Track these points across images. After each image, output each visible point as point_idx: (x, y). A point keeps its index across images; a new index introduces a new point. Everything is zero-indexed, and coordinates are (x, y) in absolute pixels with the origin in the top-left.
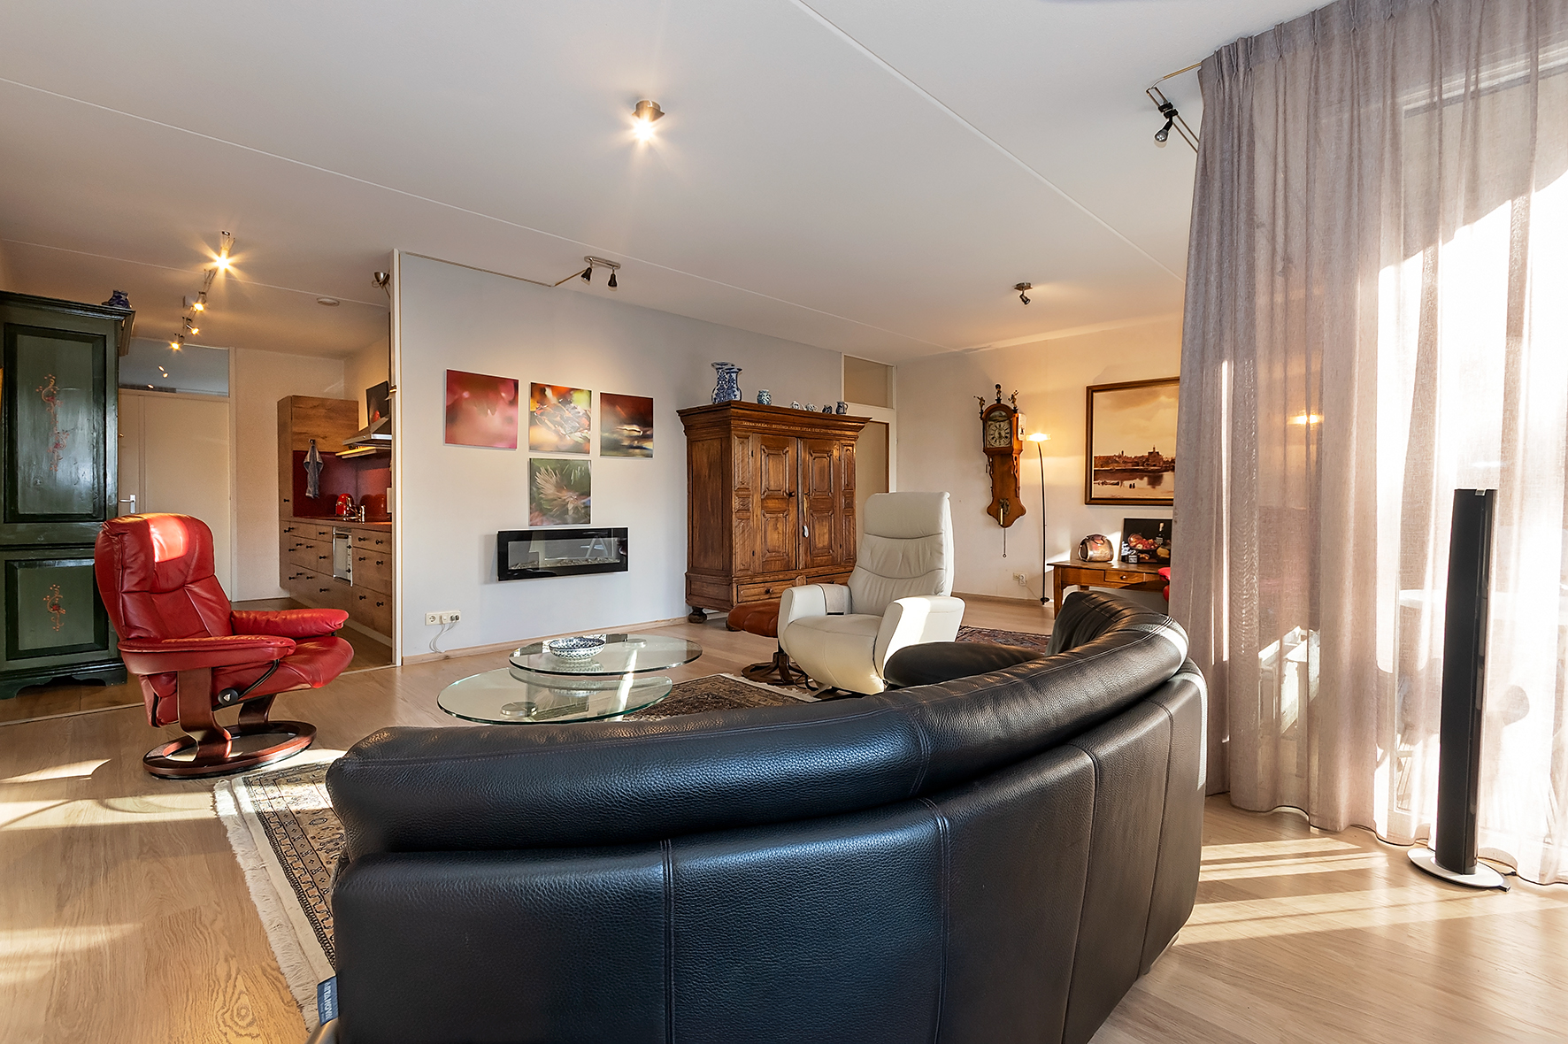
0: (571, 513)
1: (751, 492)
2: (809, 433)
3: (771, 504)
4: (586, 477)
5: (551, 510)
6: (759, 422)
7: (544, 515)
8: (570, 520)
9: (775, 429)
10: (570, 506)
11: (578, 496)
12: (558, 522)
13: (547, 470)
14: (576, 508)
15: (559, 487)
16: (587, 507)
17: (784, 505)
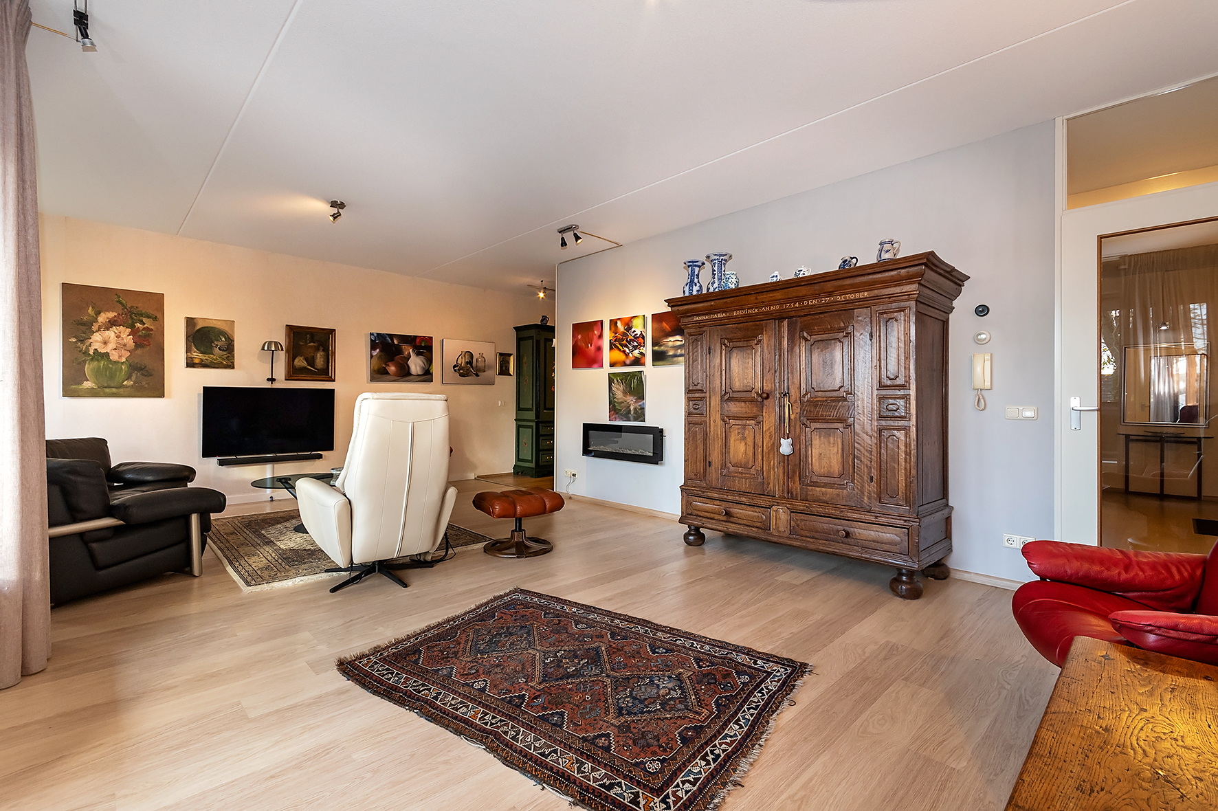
0: (632, 412)
1: (708, 395)
2: (796, 310)
3: (734, 408)
4: (641, 384)
5: (620, 410)
6: (714, 314)
7: (617, 413)
8: (632, 419)
9: (736, 317)
10: (632, 408)
11: (636, 400)
12: (625, 419)
13: (617, 381)
14: (635, 409)
15: (625, 393)
16: (643, 409)
17: (755, 410)
